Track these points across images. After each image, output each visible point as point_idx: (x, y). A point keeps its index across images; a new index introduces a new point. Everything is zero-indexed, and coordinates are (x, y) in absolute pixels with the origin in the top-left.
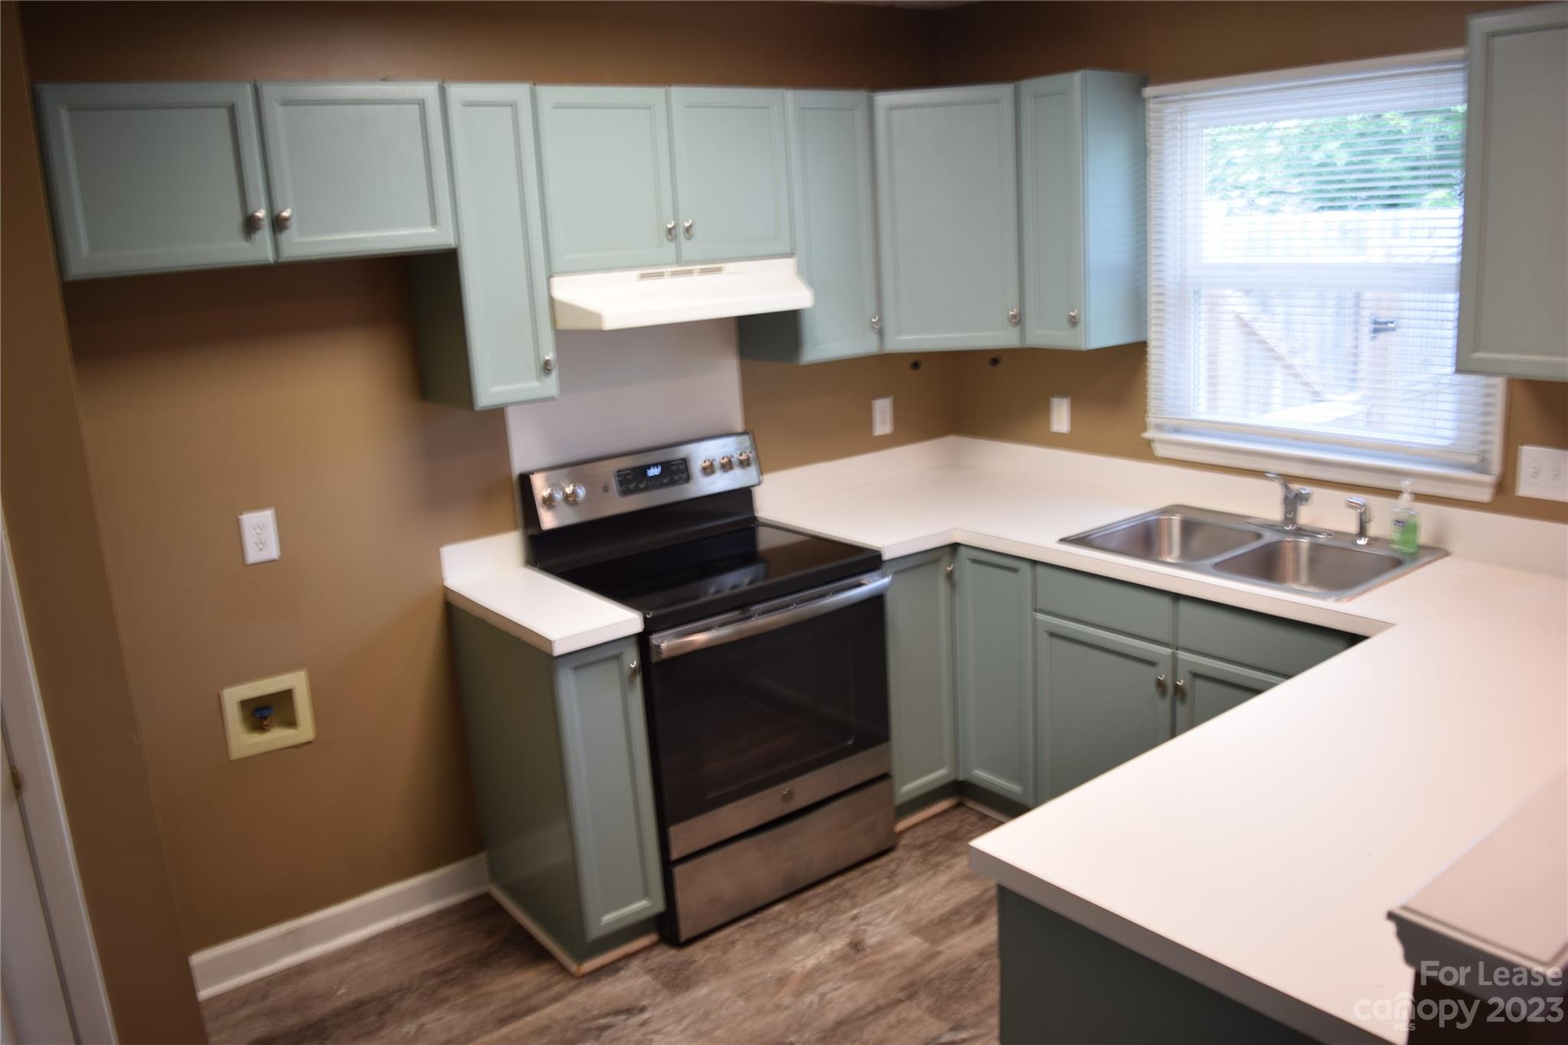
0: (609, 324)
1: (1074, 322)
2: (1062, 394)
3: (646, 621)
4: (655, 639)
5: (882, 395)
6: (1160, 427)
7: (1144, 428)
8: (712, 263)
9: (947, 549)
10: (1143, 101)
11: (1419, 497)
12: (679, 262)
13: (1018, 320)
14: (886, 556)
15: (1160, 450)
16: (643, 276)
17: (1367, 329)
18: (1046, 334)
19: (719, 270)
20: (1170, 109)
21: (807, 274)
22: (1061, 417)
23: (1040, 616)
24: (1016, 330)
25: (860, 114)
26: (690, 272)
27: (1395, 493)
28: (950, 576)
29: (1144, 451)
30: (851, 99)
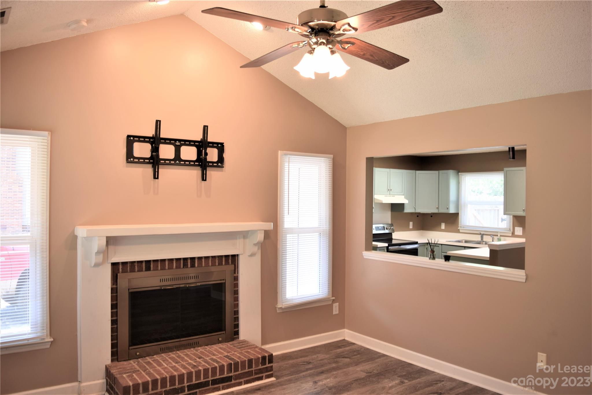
0: (383, 202)
1: (448, 208)
2: (443, 222)
3: (388, 245)
4: (389, 248)
5: (411, 221)
6: (461, 227)
7: (458, 227)
8: (394, 195)
9: (426, 244)
10: (459, 175)
11: (501, 236)
12: (390, 195)
13: (438, 208)
14: (418, 243)
15: (461, 231)
16: (385, 196)
17: (500, 220)
18: (442, 210)
19: (394, 196)
20: (463, 177)
21: (406, 198)
22: (443, 226)
23: (442, 253)
24: (437, 210)
25: (414, 174)
26: (391, 196)
27: (497, 236)
28: (427, 248)
29: (458, 231)
30: (413, 171)
